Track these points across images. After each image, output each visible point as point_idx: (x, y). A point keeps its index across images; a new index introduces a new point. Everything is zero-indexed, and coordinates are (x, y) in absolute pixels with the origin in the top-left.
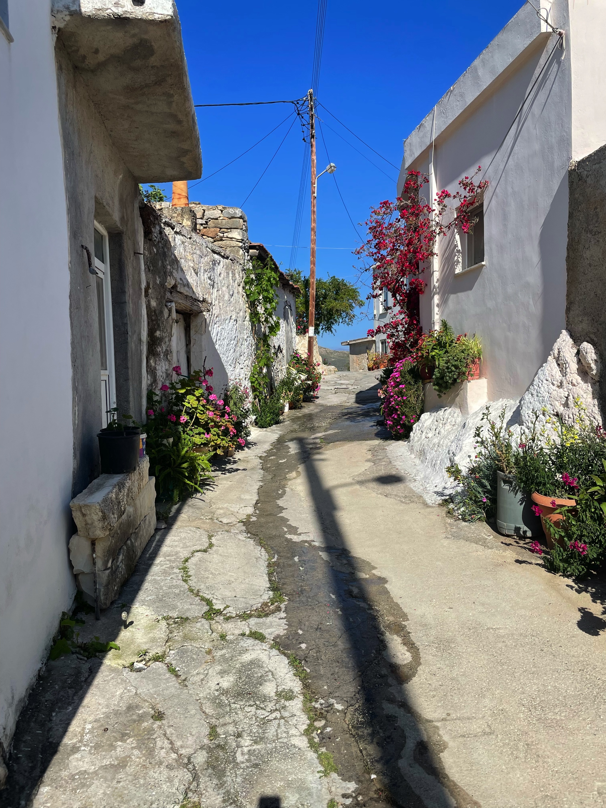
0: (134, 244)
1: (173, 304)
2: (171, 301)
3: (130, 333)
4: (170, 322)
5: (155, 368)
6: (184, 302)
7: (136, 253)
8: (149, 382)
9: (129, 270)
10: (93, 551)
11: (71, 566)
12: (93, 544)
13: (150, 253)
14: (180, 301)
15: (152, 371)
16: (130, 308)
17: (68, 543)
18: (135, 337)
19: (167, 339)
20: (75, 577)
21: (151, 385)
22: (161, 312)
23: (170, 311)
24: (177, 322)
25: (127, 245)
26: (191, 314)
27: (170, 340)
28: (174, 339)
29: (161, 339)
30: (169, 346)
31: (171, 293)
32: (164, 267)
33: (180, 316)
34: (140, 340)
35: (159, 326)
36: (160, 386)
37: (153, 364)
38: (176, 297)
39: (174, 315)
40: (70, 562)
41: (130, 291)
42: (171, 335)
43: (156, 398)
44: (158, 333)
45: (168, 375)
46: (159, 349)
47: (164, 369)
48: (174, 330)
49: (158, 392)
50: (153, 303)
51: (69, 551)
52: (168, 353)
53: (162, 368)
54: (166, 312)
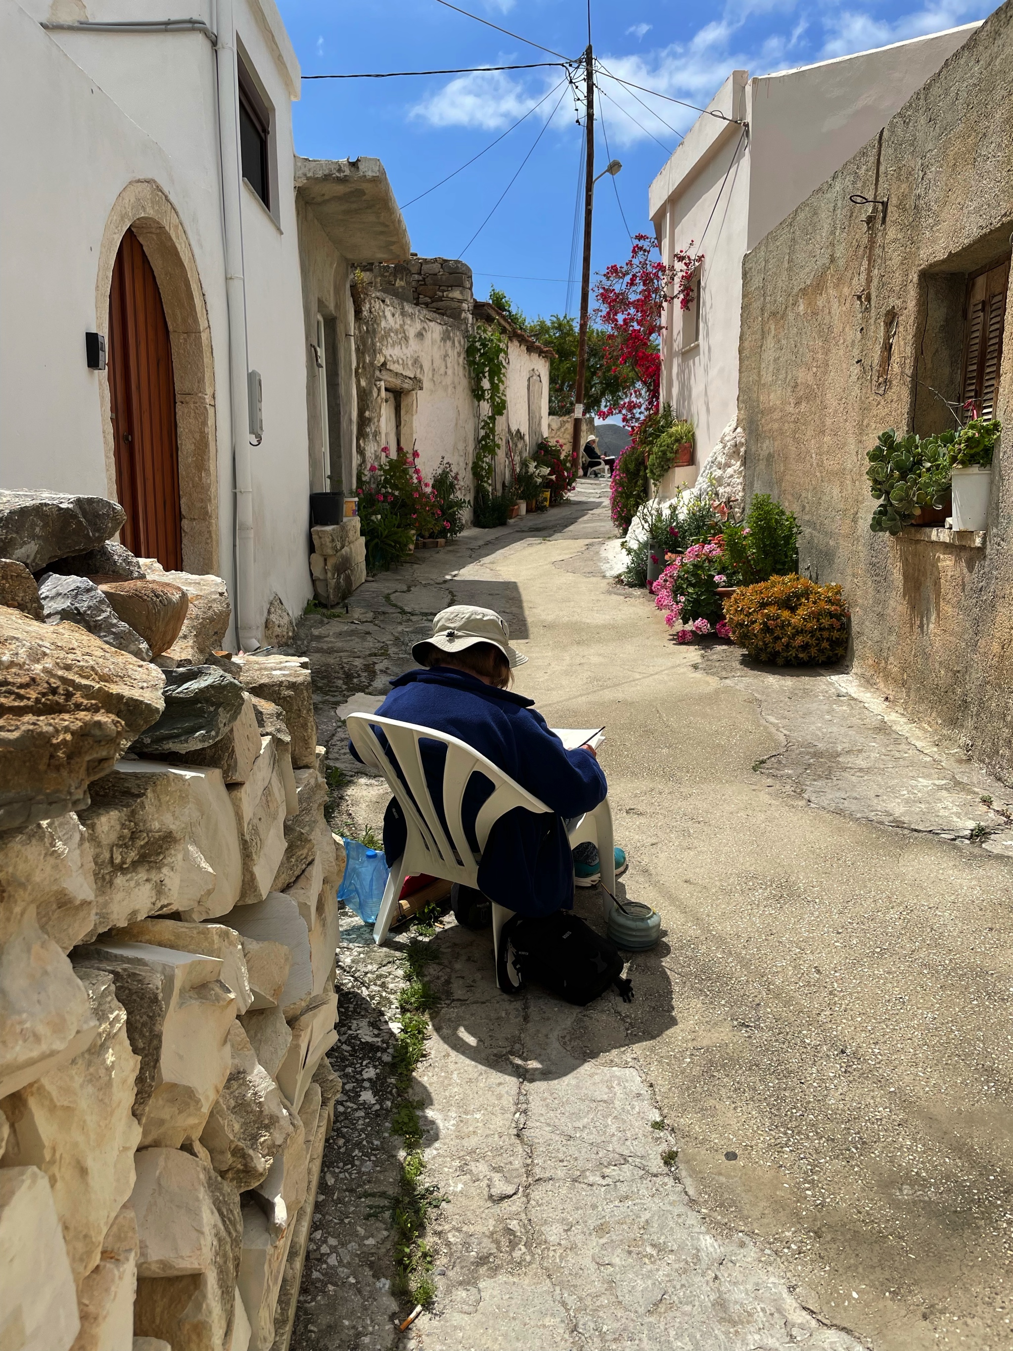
0: (346, 326)
1: (382, 383)
2: (380, 380)
3: (342, 414)
4: (380, 401)
5: (364, 449)
6: (394, 380)
7: (348, 335)
8: (359, 462)
9: (342, 354)
10: (326, 564)
11: (311, 574)
12: (325, 560)
13: (360, 332)
14: (390, 379)
15: (361, 452)
16: (342, 390)
17: (309, 558)
18: (346, 417)
19: (376, 420)
20: (314, 581)
21: (360, 465)
22: (371, 392)
23: (379, 390)
24: (386, 401)
25: (340, 328)
26: (401, 393)
27: (379, 421)
28: (383, 420)
29: (370, 420)
30: (378, 426)
31: (380, 371)
32: (373, 344)
33: (390, 395)
34: (351, 420)
35: (368, 406)
36: (369, 467)
37: (362, 445)
38: (385, 375)
39: (383, 393)
40: (310, 570)
41: (342, 373)
42: (380, 416)
43: (364, 479)
44: (367, 414)
45: (377, 457)
46: (368, 430)
47: (373, 451)
48: (383, 411)
49: (366, 473)
50: (363, 383)
51: (310, 564)
52: (376, 434)
53: (371, 449)
54: (375, 390)
